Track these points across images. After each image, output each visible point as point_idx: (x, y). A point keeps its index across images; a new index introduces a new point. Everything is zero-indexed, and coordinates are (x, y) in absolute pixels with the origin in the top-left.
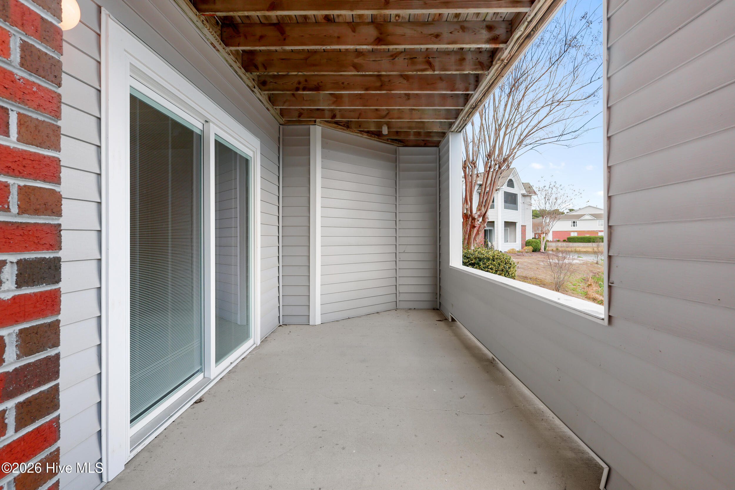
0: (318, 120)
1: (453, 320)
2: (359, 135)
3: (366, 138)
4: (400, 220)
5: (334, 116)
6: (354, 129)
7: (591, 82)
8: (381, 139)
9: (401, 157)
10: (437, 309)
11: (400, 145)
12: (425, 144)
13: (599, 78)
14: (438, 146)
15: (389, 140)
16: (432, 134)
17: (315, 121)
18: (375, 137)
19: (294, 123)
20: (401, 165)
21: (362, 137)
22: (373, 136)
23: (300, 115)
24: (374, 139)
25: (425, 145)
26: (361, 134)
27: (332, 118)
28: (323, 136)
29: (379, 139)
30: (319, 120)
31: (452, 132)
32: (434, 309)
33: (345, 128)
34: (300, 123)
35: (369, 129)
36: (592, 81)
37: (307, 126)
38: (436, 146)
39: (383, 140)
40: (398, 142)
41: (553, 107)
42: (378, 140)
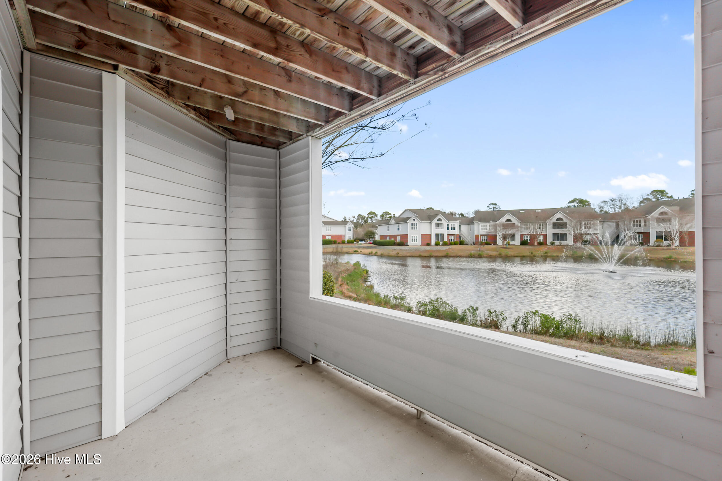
0: (122, 66)
1: (315, 360)
2: (185, 111)
3: (192, 118)
4: (231, 239)
5: (156, 70)
6: (179, 101)
7: (387, 116)
8: (212, 125)
9: (232, 153)
10: (279, 348)
11: (232, 137)
12: (262, 142)
13: (393, 114)
14: (278, 149)
15: (221, 128)
16: (278, 133)
17: (116, 68)
18: (205, 119)
19: (64, 57)
20: (233, 165)
21: (186, 115)
22: (202, 117)
23: (80, 45)
24: (203, 121)
25: (261, 145)
26: (187, 110)
27: (152, 72)
28: (129, 98)
29: (208, 122)
30: (124, 66)
31: (313, 136)
32: (274, 349)
33: (166, 95)
34: (78, 60)
35: (203, 106)
36: (389, 114)
37: (97, 72)
38: (274, 148)
39: (214, 126)
40: (229, 133)
41: (358, 130)
42: (207, 124)
